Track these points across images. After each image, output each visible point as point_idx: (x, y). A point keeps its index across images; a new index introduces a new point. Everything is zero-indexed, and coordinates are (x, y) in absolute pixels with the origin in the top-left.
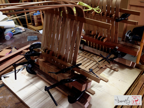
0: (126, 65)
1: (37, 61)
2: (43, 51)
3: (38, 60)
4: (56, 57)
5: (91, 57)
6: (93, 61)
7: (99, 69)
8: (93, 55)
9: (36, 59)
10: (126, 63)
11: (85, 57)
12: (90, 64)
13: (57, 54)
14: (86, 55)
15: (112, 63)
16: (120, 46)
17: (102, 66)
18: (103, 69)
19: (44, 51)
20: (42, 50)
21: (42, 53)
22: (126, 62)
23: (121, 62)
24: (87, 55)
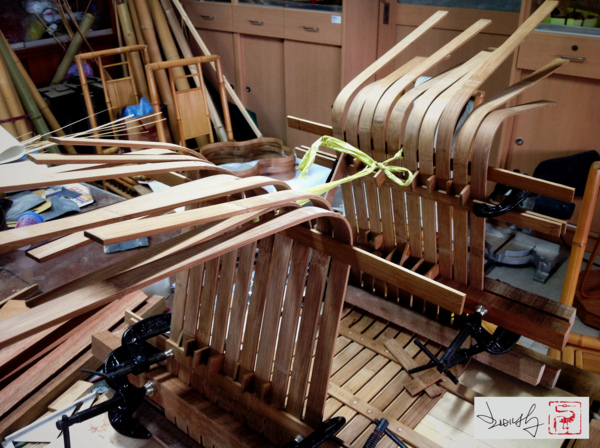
0: (522, 378)
1: (156, 388)
2: (180, 345)
3: (160, 386)
4: (237, 380)
5: (375, 338)
6: (385, 357)
7: (414, 399)
8: (383, 326)
9: (152, 380)
10: (519, 370)
11: (353, 338)
12: (373, 373)
13: (239, 367)
14: (355, 327)
15: (463, 366)
16: (493, 305)
17: (422, 386)
18: (430, 400)
19: (182, 349)
20: (176, 341)
21: (176, 356)
22: (521, 367)
23: (499, 366)
24: (359, 327)
